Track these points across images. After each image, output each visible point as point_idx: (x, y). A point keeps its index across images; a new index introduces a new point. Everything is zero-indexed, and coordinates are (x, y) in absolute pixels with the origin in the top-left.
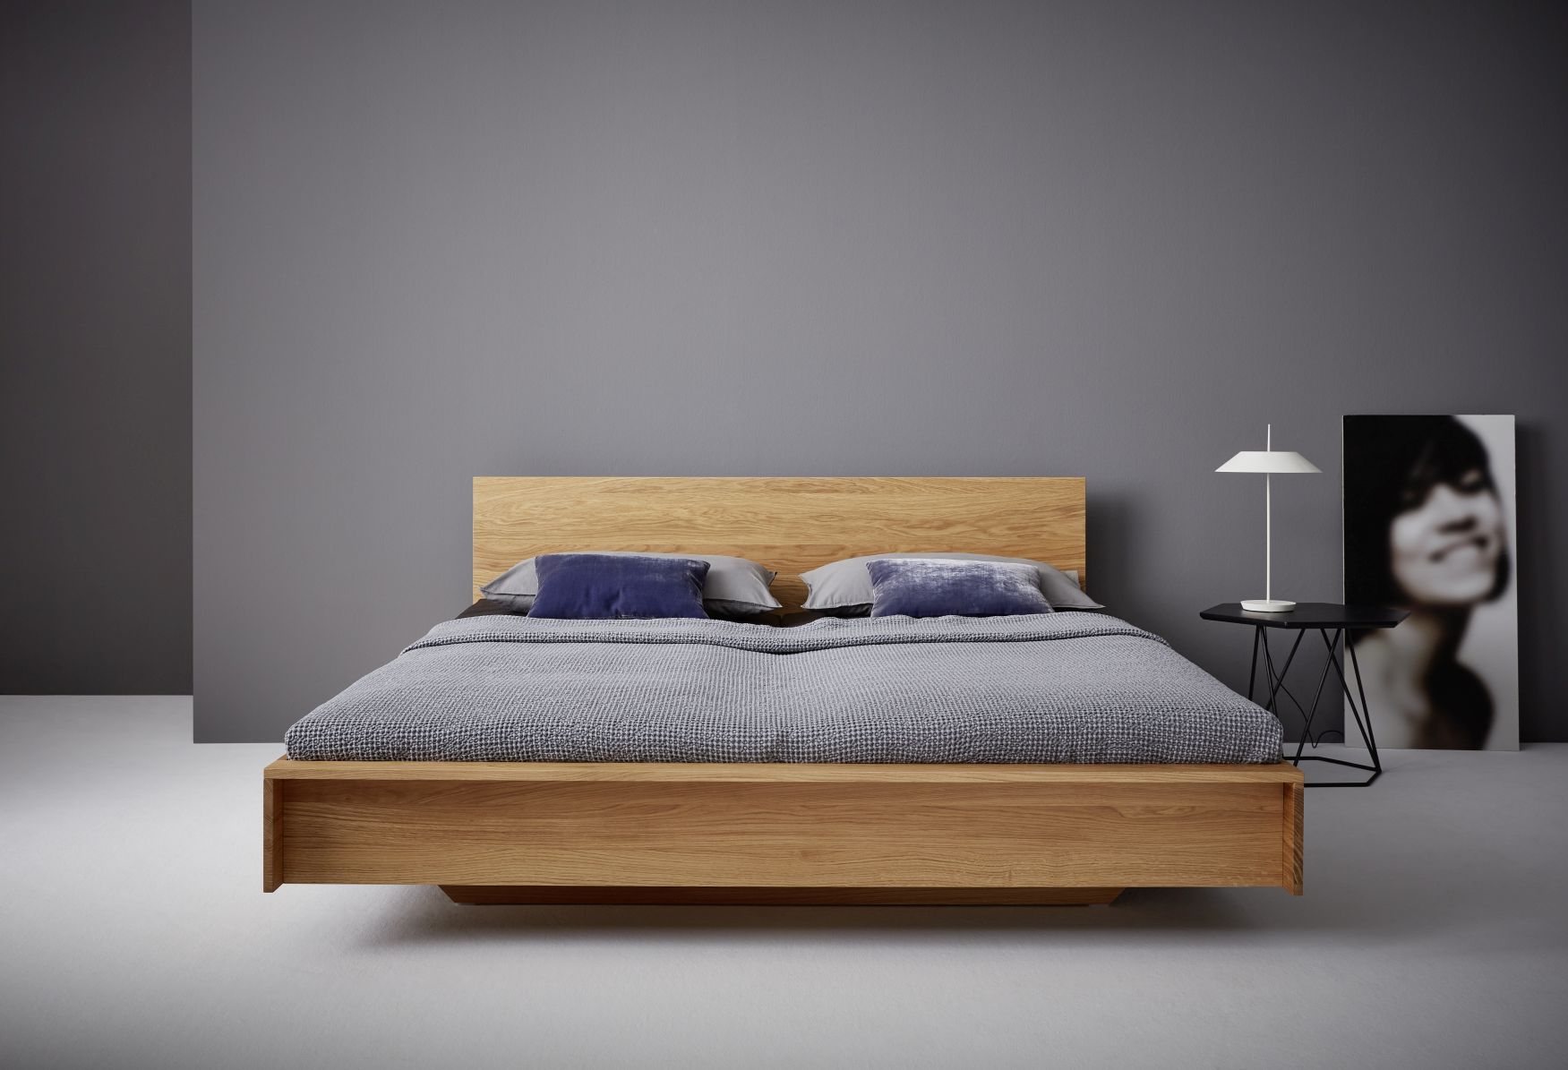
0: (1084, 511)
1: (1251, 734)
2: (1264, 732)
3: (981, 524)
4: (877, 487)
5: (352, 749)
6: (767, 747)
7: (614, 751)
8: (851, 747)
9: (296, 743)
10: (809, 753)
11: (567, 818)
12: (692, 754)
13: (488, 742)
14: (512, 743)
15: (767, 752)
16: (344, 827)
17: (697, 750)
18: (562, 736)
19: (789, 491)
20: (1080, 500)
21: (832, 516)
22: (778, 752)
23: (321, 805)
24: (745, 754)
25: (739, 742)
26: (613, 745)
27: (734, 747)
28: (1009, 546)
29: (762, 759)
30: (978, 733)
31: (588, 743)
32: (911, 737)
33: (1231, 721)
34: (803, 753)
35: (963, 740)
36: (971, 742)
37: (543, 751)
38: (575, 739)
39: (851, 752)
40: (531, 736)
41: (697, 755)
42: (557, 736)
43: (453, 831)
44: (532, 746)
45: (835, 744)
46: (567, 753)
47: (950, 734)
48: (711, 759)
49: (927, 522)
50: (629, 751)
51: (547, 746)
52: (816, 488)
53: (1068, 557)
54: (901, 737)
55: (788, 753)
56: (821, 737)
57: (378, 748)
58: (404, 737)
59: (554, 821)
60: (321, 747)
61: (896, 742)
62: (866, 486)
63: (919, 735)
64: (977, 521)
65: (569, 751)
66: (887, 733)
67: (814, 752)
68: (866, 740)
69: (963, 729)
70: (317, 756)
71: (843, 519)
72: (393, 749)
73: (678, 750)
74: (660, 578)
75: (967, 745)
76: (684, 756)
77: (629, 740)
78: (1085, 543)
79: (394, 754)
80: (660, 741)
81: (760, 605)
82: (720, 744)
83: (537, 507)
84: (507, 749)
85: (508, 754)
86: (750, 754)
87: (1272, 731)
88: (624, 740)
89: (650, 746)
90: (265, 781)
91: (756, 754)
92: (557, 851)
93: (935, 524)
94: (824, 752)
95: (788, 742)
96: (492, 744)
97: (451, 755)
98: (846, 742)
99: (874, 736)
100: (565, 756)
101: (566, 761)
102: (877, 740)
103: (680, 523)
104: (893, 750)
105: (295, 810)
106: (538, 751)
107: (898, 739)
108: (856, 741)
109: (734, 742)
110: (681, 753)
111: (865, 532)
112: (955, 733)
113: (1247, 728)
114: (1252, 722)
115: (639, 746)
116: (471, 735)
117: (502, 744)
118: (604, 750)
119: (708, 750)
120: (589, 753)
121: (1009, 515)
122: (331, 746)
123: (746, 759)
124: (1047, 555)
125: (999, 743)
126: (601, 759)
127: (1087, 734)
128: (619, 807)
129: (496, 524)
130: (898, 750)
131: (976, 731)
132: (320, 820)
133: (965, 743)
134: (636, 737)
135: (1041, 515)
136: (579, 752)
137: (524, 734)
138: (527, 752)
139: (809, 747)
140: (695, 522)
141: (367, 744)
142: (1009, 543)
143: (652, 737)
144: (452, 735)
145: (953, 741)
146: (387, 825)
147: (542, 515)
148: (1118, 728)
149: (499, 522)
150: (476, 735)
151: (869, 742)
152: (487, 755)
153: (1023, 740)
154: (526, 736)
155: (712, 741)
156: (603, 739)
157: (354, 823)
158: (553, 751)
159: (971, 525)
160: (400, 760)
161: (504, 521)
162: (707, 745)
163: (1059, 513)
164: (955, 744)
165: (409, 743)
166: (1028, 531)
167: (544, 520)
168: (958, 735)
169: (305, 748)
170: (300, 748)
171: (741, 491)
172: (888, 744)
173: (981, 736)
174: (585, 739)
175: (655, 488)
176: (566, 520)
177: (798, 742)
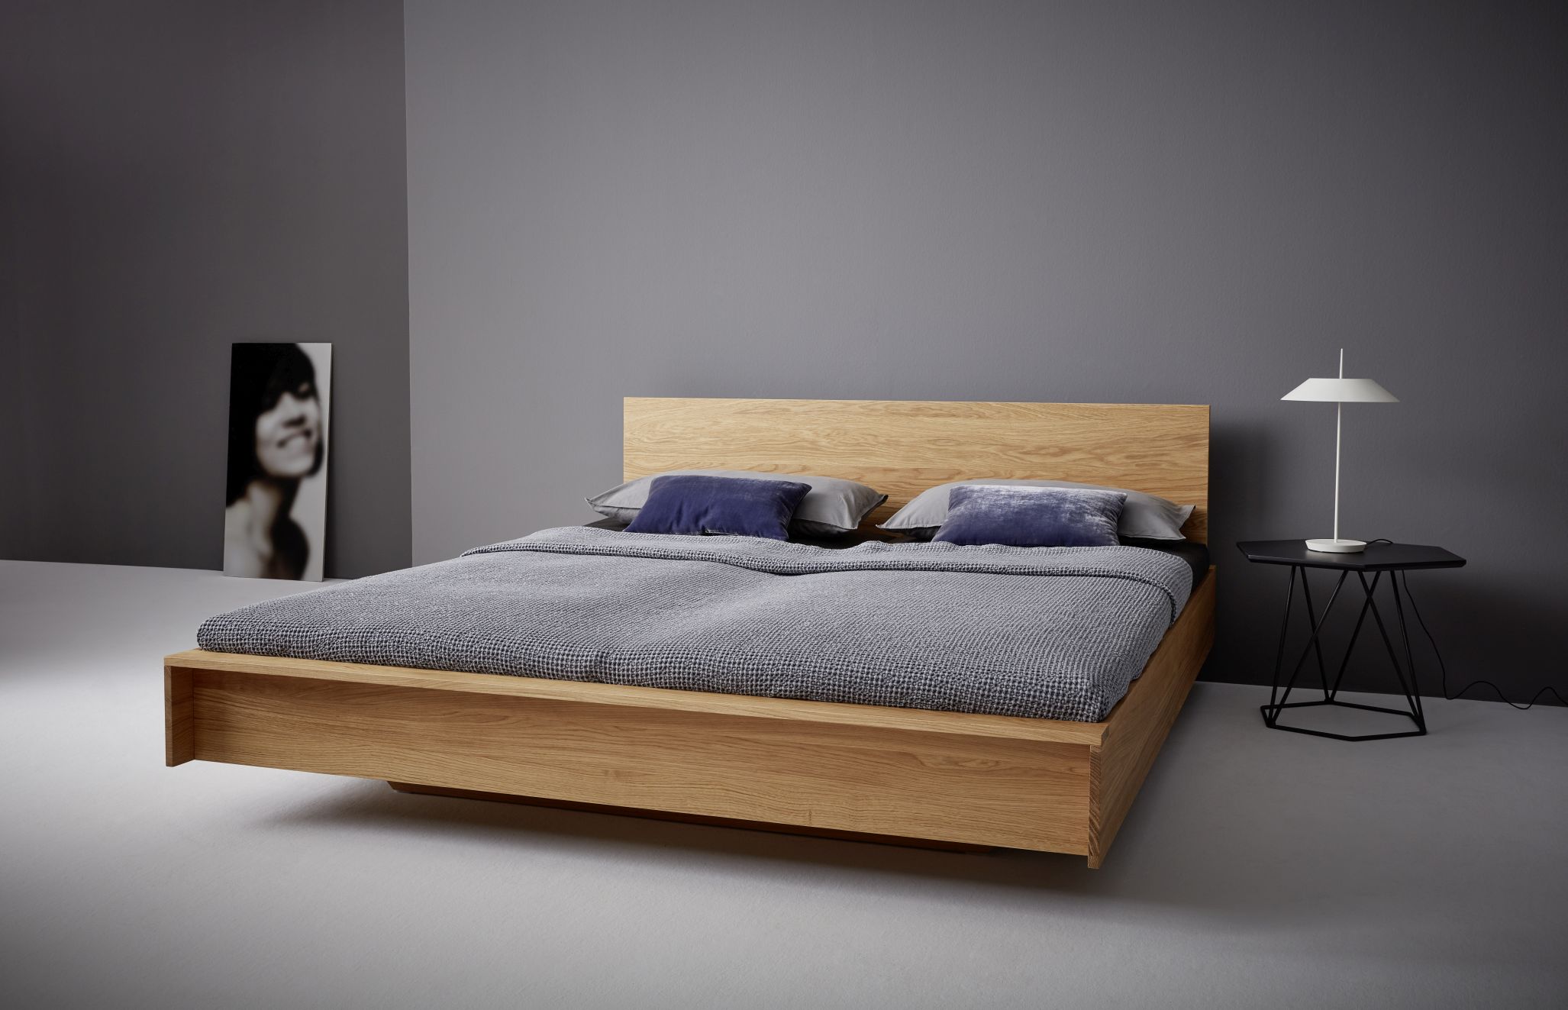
0: (1207, 441)
1: (1068, 702)
2: (1082, 700)
3: (1099, 451)
4: (994, 412)
5: (245, 643)
6: (586, 667)
7: (454, 661)
8: (660, 673)
9: (204, 635)
10: (624, 676)
11: (414, 720)
12: (521, 668)
13: (351, 644)
14: (370, 647)
15: (586, 672)
16: (238, 713)
17: (525, 665)
18: (411, 643)
19: (907, 415)
20: (1203, 430)
21: (948, 440)
22: (596, 672)
23: (221, 692)
24: (567, 672)
25: (562, 660)
26: (453, 655)
27: (557, 665)
28: (1126, 475)
29: (582, 678)
30: (780, 672)
31: (432, 652)
32: (716, 669)
33: (1047, 687)
34: (619, 676)
35: (764, 677)
36: (771, 680)
37: (395, 656)
38: (421, 647)
39: (661, 678)
40: (386, 642)
41: (525, 669)
42: (407, 643)
43: (323, 725)
44: (386, 652)
45: (646, 669)
46: (414, 660)
47: (753, 670)
48: (537, 674)
49: (1043, 448)
50: (467, 662)
51: (398, 652)
52: (934, 412)
53: (1191, 488)
54: (706, 668)
55: (606, 673)
56: (636, 661)
57: (266, 644)
58: (286, 636)
59: (403, 722)
60: (222, 640)
61: (701, 672)
62: (981, 410)
63: (723, 668)
64: (1096, 448)
65: (416, 658)
66: (695, 664)
67: (628, 676)
68: (675, 668)
69: (765, 666)
70: (220, 649)
71: (959, 444)
72: (277, 646)
73: (508, 664)
74: (748, 497)
75: (768, 682)
76: (514, 669)
77: (467, 651)
78: (1207, 474)
79: (278, 651)
80: (493, 654)
81: (836, 526)
82: (545, 660)
83: (677, 426)
84: (366, 652)
85: (368, 657)
86: (572, 672)
87: (1091, 699)
88: (462, 651)
89: (484, 658)
90: (165, 668)
91: (576, 672)
92: (406, 751)
93: (1051, 451)
94: (637, 675)
95: (605, 663)
96: (354, 647)
97: (323, 655)
98: (656, 669)
99: (682, 665)
100: (413, 662)
101: (415, 667)
102: (684, 668)
103: (805, 444)
104: (699, 680)
105: (201, 695)
106: (391, 656)
107: (704, 670)
108: (665, 668)
109: (558, 659)
110: (511, 667)
111: (980, 457)
112: (757, 670)
113: (1064, 695)
114: (1070, 689)
115: (475, 657)
116: (338, 638)
117: (362, 647)
118: (446, 659)
119: (534, 666)
120: (434, 661)
121: (1128, 442)
122: (229, 640)
123: (568, 677)
124: (1168, 485)
125: (799, 684)
126: (444, 667)
127: (892, 687)
128: (457, 714)
129: (643, 442)
130: (704, 681)
131: (778, 670)
132: (221, 705)
133: (766, 680)
134: (473, 649)
135: (1161, 443)
136: (425, 659)
137: (380, 639)
138: (383, 657)
139: (624, 670)
140: (819, 443)
141: (257, 640)
142: (1126, 472)
143: (487, 650)
144: (324, 637)
145: (754, 677)
146: (272, 715)
147: (682, 434)
148: (925, 685)
149: (646, 440)
150: (342, 638)
151: (677, 670)
152: (351, 656)
153: (823, 684)
154: (382, 642)
155: (539, 657)
156: (445, 649)
157: (247, 711)
158: (403, 657)
159: (1089, 452)
160: (285, 656)
161: (648, 438)
162: (534, 661)
163: (1181, 442)
164: (757, 681)
165: (290, 641)
166: (1147, 460)
167: (686, 439)
168: (759, 672)
169: (211, 640)
170: (206, 640)
171: (862, 414)
172: (694, 674)
173: (782, 675)
174: (430, 648)
175: (784, 410)
176: (703, 440)
177: (615, 664)
